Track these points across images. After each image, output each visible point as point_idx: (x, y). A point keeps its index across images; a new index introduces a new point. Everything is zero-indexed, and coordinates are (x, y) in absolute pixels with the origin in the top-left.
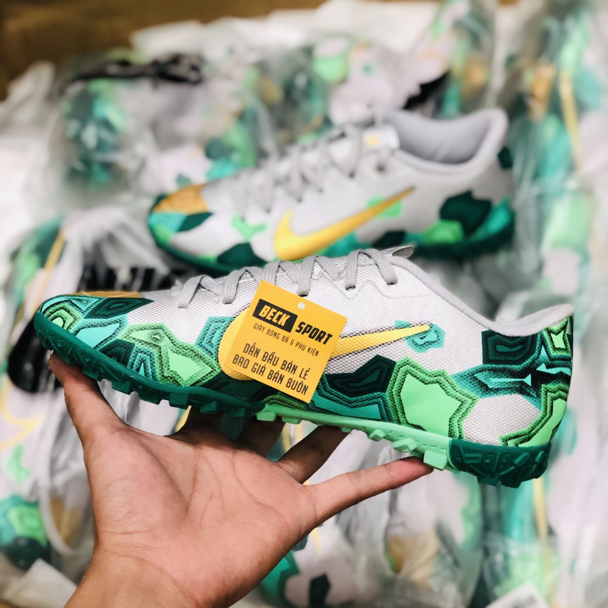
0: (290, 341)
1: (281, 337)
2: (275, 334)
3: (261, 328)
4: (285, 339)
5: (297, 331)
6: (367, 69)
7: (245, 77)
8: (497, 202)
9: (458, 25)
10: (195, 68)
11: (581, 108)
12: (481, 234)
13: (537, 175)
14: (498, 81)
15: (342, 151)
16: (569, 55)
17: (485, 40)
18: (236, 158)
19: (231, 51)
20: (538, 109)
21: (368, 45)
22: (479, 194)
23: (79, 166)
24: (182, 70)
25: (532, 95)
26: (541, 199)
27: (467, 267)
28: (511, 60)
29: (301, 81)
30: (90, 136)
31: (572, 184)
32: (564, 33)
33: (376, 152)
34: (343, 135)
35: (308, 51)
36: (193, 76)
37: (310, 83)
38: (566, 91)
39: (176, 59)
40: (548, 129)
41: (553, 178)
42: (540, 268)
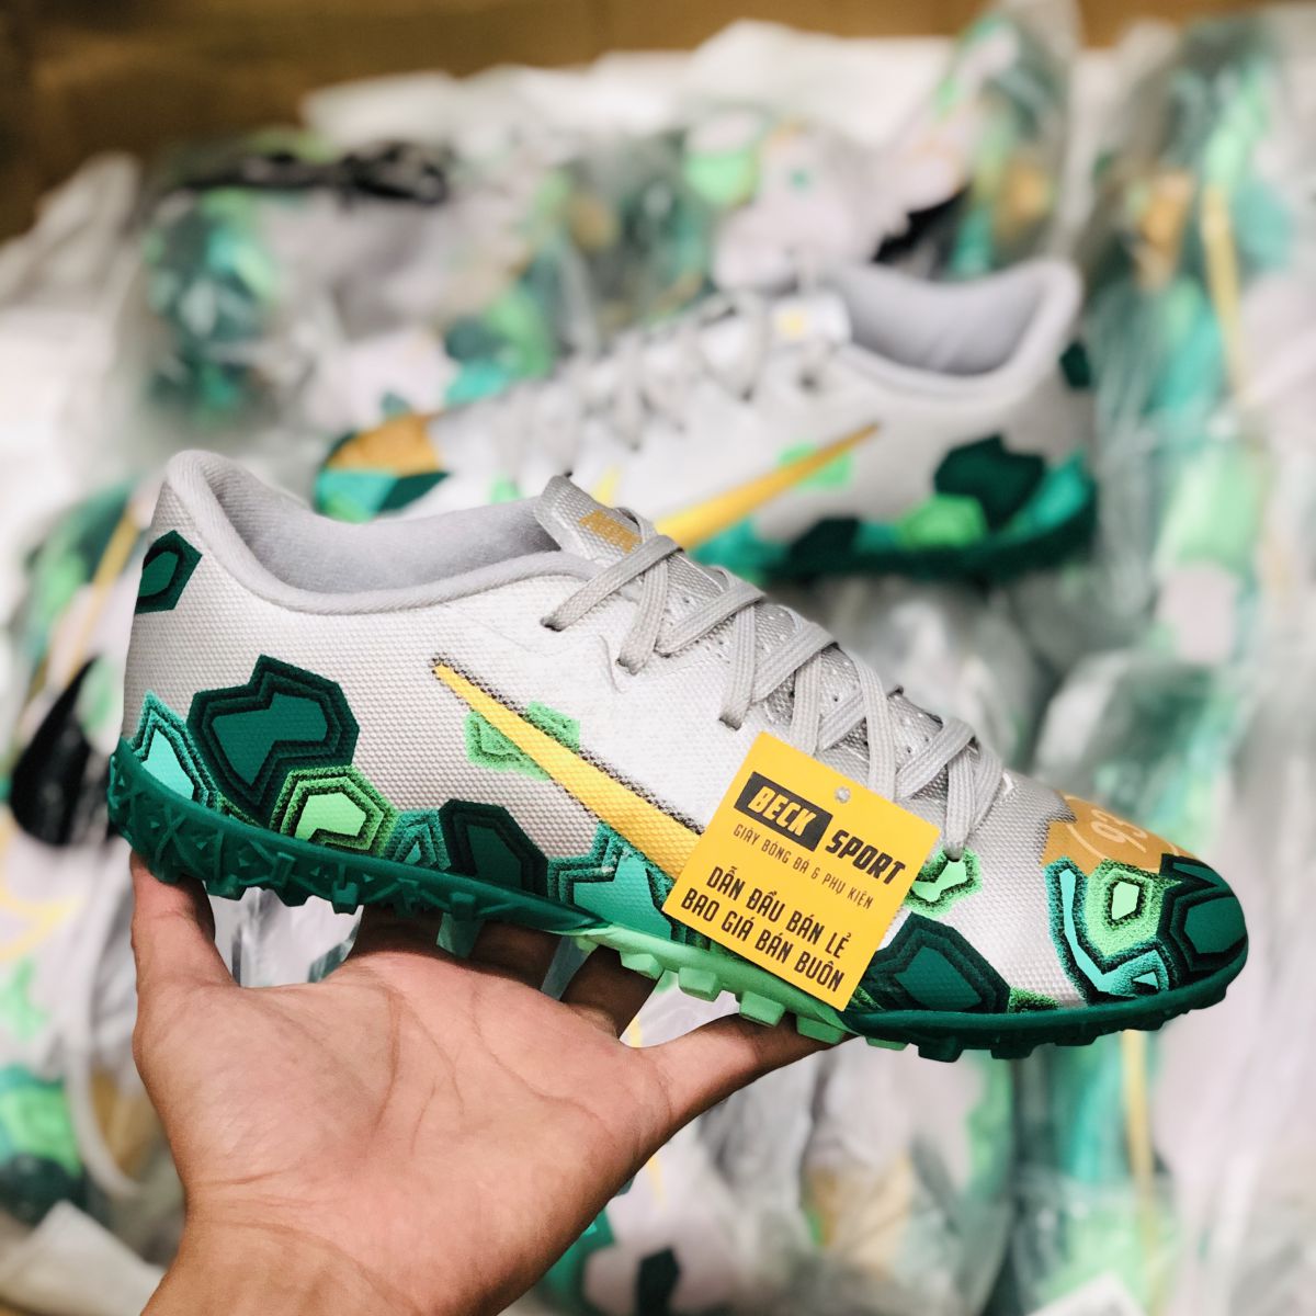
0: (810, 870)
1: (792, 860)
2: (780, 853)
3: (750, 836)
4: (801, 865)
5: (828, 849)
6: (799, 179)
7: (538, 191)
8: (1057, 459)
9: (992, 89)
10: (433, 171)
11: (1248, 266)
12: (1023, 527)
13: (1150, 407)
14: (1075, 207)
15: (728, 344)
16: (1224, 153)
17: (1049, 122)
18: (509, 359)
19: (516, 138)
20: (1155, 268)
21: (803, 128)
22: (1019, 442)
23: (173, 369)
24: (404, 175)
25: (1143, 237)
26: (1157, 459)
27: (999, 601)
28: (1105, 165)
29: (657, 203)
30: (201, 306)
31: (1223, 426)
32: (1214, 108)
33: (797, 347)
34: (731, 312)
35: (675, 141)
36: (426, 186)
37: (677, 207)
38: (1215, 230)
39: (394, 152)
40: (1175, 312)
41: (1185, 413)
42: (1151, 605)
